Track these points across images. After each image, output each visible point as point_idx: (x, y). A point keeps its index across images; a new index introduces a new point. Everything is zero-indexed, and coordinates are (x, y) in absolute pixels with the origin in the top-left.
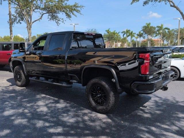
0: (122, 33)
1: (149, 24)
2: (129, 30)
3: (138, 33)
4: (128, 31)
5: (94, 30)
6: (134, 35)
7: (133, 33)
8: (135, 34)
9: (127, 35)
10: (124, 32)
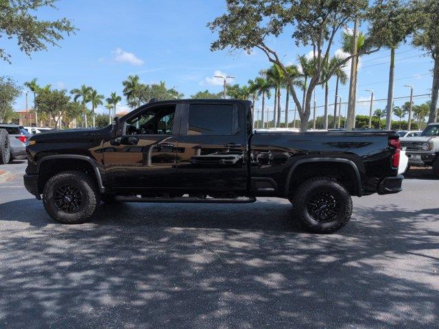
0: (72, 92)
1: (136, 78)
2: (90, 88)
3: (111, 97)
4: (86, 91)
5: (5, 80)
6: (101, 99)
7: (97, 95)
8: (102, 97)
9: (84, 98)
10: (77, 91)
